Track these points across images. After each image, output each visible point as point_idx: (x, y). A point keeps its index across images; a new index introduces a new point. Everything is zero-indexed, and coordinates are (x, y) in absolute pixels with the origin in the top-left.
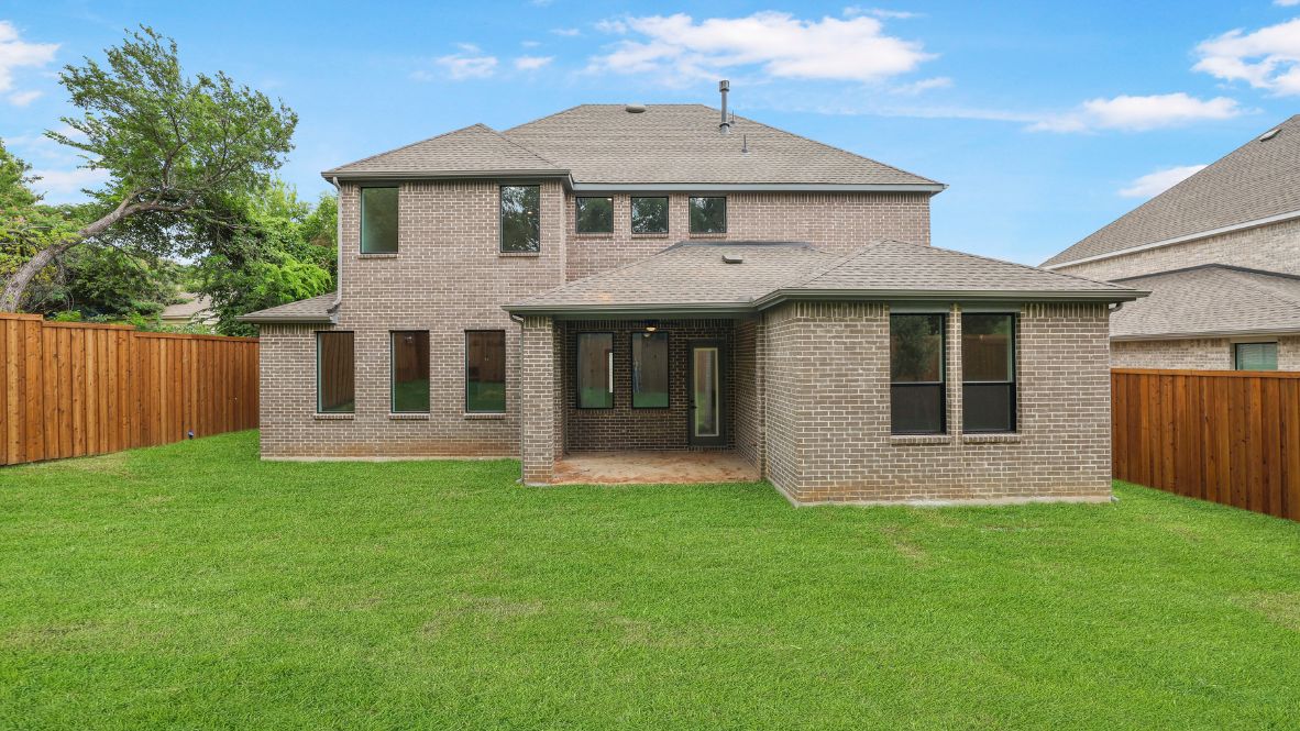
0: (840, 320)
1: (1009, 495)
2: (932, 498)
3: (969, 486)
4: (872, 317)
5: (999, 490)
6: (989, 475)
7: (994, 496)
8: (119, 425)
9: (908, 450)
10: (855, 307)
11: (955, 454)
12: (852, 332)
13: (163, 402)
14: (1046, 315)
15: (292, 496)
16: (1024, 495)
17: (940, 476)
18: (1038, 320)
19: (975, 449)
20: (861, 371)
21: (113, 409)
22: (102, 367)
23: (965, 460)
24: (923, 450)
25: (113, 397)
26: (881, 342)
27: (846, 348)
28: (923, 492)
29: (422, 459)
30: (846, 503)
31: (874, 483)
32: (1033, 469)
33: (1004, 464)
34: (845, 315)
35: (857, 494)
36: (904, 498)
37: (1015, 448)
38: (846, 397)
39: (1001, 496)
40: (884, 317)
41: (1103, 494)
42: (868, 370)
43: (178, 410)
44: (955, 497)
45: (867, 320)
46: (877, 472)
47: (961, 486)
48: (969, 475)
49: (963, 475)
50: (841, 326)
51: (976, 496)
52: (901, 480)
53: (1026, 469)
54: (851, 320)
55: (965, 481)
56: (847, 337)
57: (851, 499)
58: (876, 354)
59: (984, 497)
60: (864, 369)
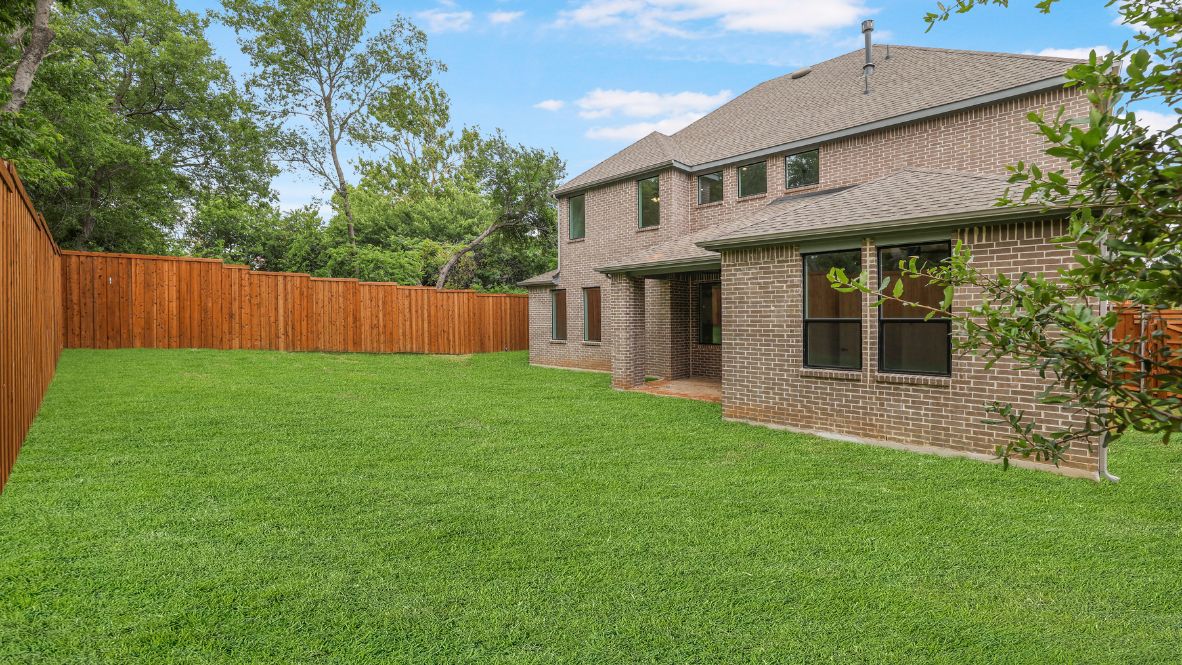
0: (756, 264)
1: (932, 444)
2: (840, 432)
3: (882, 427)
4: (784, 258)
5: (919, 437)
6: (907, 418)
7: (913, 442)
8: (470, 340)
9: (816, 383)
10: (768, 251)
11: (866, 392)
12: (765, 273)
13: (491, 330)
14: (988, 239)
16: (952, 447)
17: (849, 412)
18: (975, 247)
19: (890, 388)
20: (773, 308)
21: (467, 333)
22: (461, 311)
23: (877, 399)
24: (832, 384)
25: (467, 326)
26: (791, 281)
27: (760, 288)
28: (831, 425)
30: (758, 424)
31: (783, 409)
32: (967, 420)
33: (926, 409)
34: (759, 259)
35: (768, 417)
36: (812, 428)
37: (941, 393)
38: (760, 331)
39: (922, 443)
40: (794, 258)
41: (1084, 467)
42: (780, 306)
43: (499, 335)
44: (866, 435)
45: (779, 262)
46: (787, 400)
47: (872, 425)
48: (882, 415)
49: (876, 415)
50: (756, 269)
51: (890, 439)
52: (810, 410)
53: (957, 418)
54: (765, 263)
55: (877, 420)
56: (761, 278)
57: (763, 421)
58: (787, 292)
59: (900, 441)
60: (775, 306)
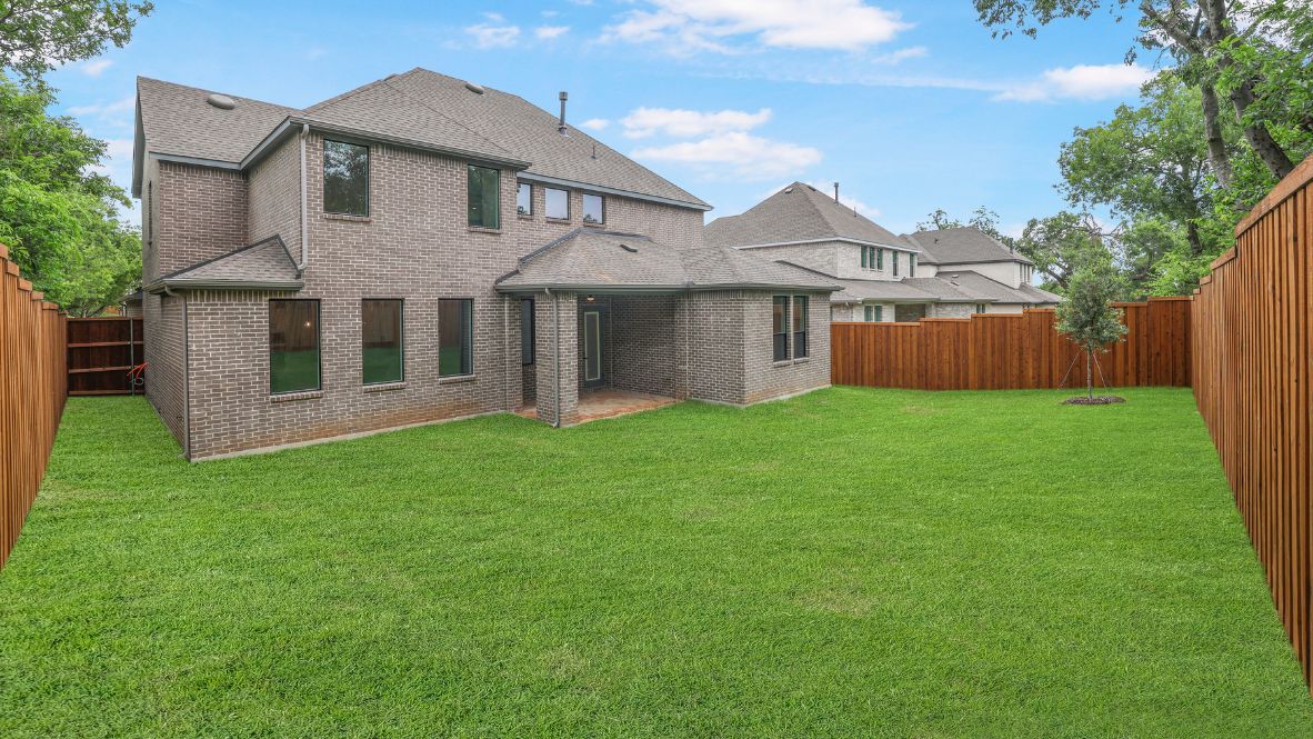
15: (336, 464)
29: (399, 428)
